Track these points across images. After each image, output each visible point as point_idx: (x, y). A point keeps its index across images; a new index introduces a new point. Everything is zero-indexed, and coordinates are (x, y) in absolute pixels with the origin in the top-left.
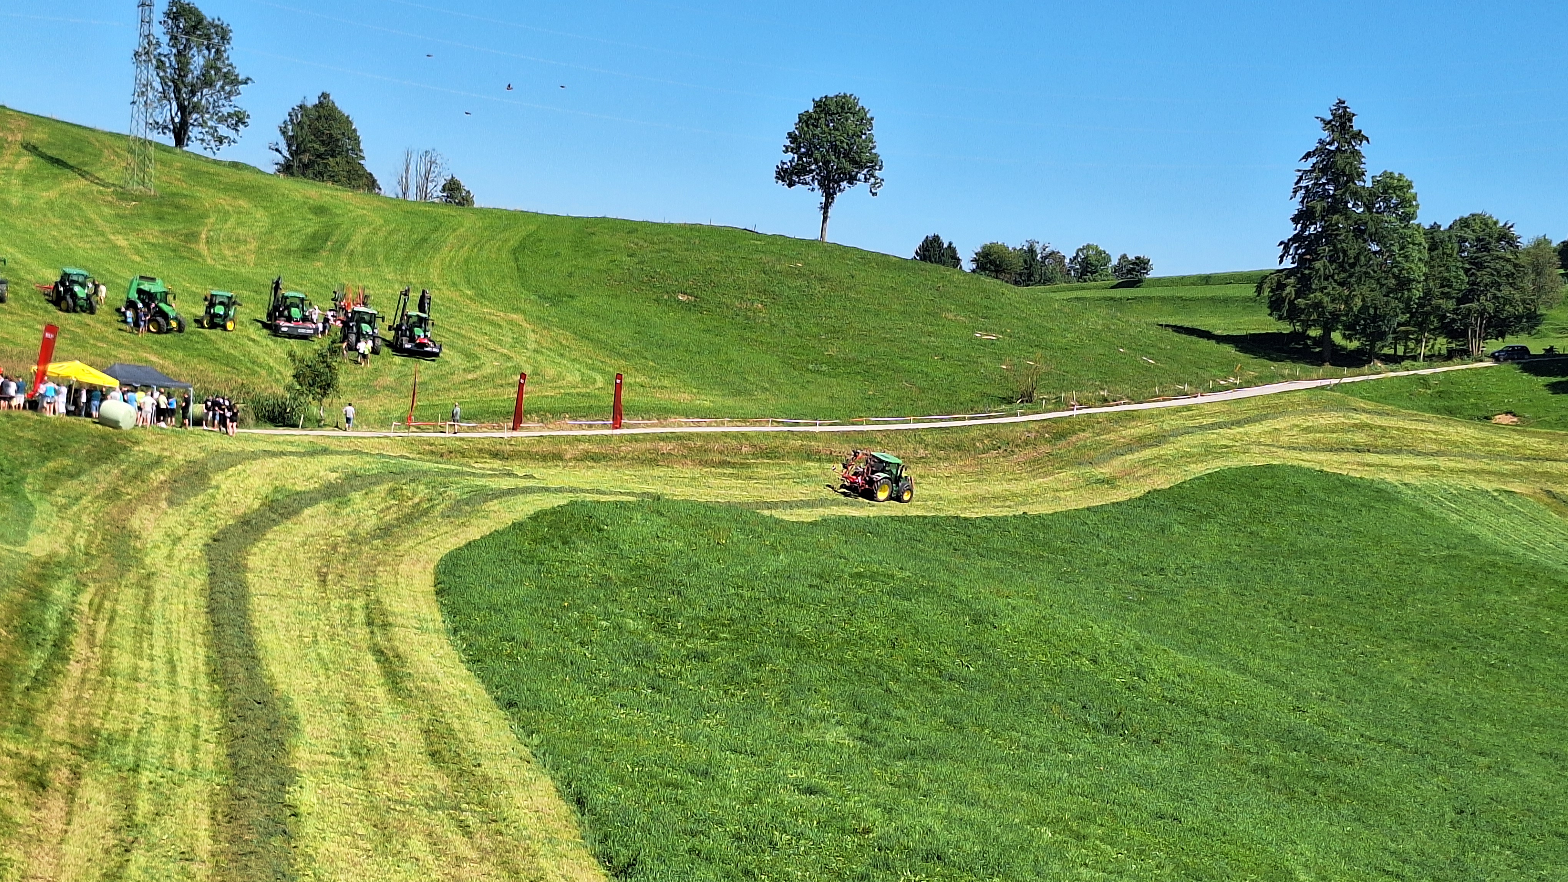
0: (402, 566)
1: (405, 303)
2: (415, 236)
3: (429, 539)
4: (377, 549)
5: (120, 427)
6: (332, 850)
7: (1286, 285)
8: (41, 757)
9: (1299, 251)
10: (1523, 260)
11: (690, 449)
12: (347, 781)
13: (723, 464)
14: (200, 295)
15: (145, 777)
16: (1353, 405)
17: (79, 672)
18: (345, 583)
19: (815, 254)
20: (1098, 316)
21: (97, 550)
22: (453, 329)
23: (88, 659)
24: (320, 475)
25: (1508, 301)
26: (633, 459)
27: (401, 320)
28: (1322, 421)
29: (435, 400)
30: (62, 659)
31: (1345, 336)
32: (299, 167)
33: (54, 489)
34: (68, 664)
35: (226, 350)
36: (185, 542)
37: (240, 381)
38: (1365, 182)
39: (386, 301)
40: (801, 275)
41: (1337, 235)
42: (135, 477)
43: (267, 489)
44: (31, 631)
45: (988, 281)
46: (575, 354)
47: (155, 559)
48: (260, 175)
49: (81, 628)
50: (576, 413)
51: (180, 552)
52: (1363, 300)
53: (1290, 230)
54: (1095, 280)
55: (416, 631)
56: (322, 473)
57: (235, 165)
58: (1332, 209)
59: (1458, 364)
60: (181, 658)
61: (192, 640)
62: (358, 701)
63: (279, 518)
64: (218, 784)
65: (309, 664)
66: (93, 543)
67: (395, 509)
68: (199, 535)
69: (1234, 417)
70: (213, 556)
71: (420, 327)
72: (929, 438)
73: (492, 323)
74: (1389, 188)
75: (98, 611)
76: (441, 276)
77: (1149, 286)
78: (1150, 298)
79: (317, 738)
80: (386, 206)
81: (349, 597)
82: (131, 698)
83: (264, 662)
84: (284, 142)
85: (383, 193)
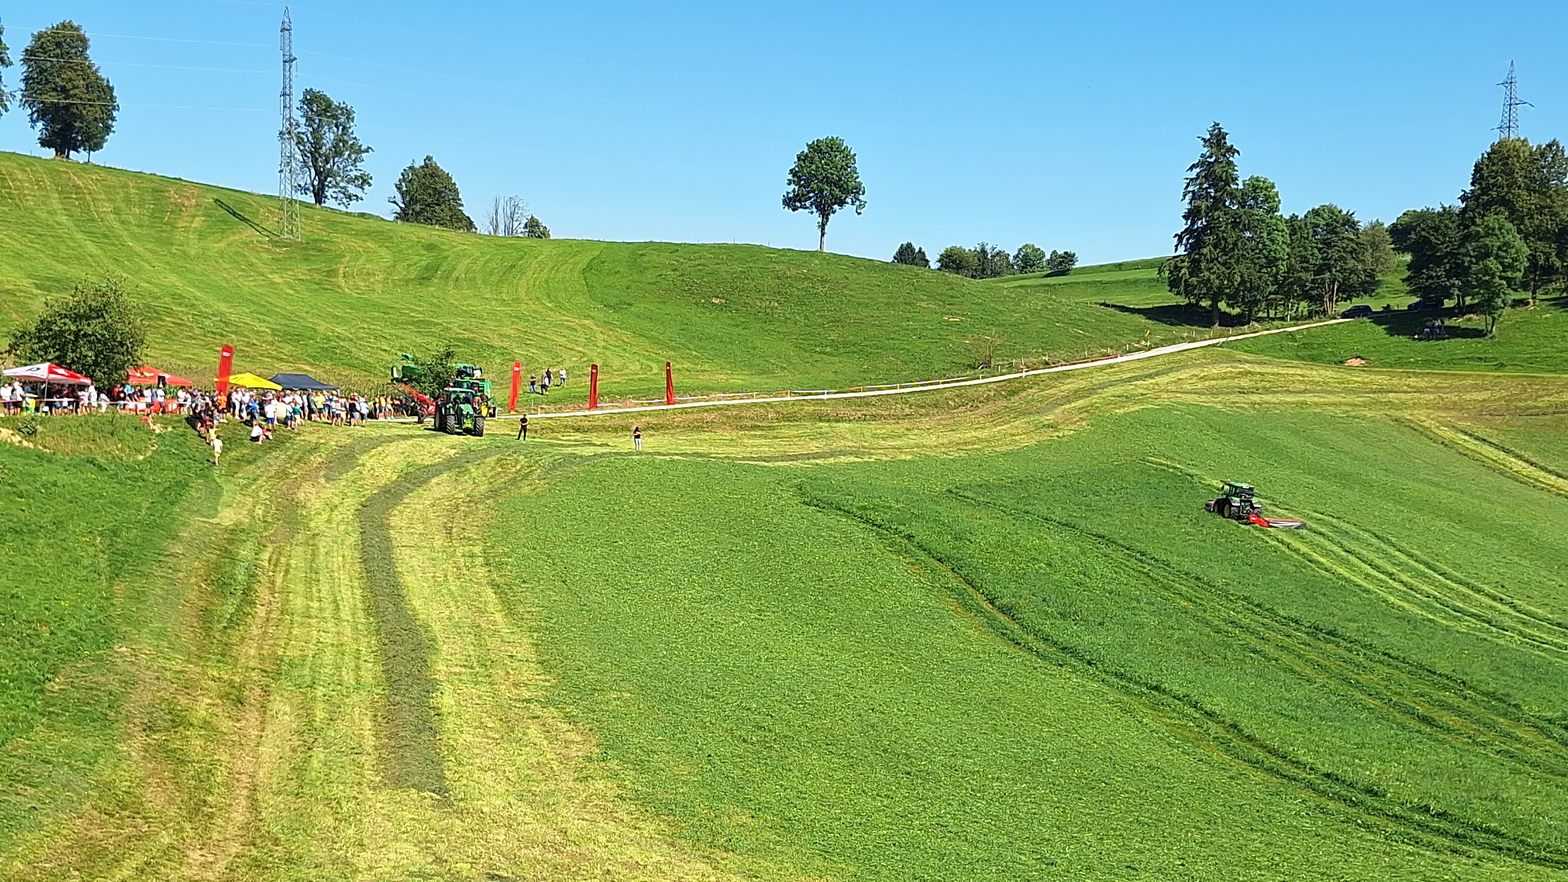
2: (506, 263)
6: (468, 740)
7: (1182, 268)
8: (238, 680)
9: (1190, 241)
10: (1363, 239)
11: (728, 417)
12: (477, 686)
13: (754, 427)
15: (320, 691)
16: (1238, 357)
17: (265, 612)
18: (466, 534)
19: (817, 262)
20: (1037, 299)
21: (273, 519)
22: (539, 334)
23: (270, 603)
25: (1353, 271)
26: (684, 427)
28: (1214, 371)
30: (250, 604)
31: (1228, 305)
32: (411, 214)
33: (237, 473)
34: (255, 607)
36: (340, 509)
38: (1237, 185)
40: (806, 279)
41: (1218, 227)
42: (298, 461)
43: (401, 466)
44: (225, 584)
45: (951, 276)
46: (635, 350)
47: (318, 523)
48: (383, 223)
49: (264, 579)
50: (638, 394)
51: (337, 516)
52: (1241, 276)
53: (1182, 225)
54: (1033, 272)
56: (444, 450)
57: (362, 215)
58: (1214, 207)
59: (1317, 322)
60: (342, 599)
61: (351, 584)
62: (483, 625)
63: (413, 487)
64: (377, 694)
65: (442, 598)
66: (269, 513)
67: (502, 475)
68: (351, 504)
69: (1146, 372)
70: (363, 519)
72: (912, 400)
73: (568, 328)
74: (1257, 188)
75: (275, 566)
77: (1075, 274)
78: (1077, 283)
79: (451, 655)
80: (482, 241)
81: (470, 545)
82: (305, 631)
83: (407, 598)
84: (399, 196)
85: (478, 232)
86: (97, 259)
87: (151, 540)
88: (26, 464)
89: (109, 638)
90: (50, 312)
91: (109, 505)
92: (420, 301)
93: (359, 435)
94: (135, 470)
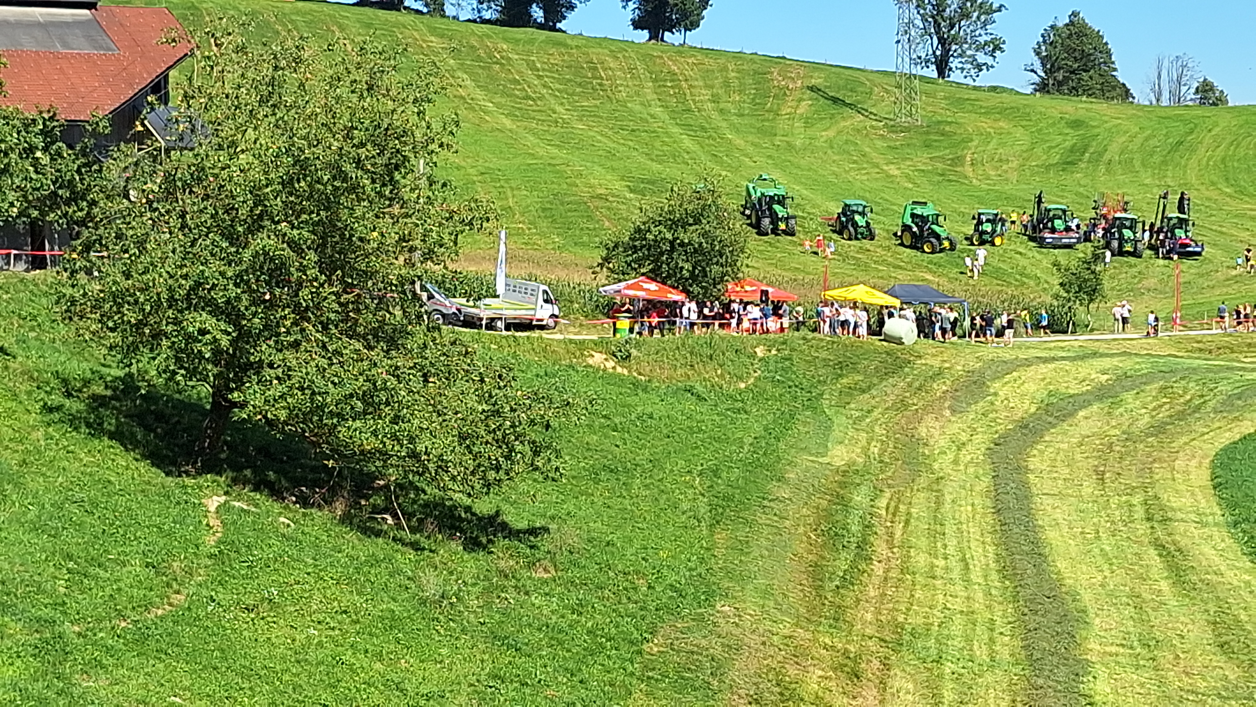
0: (1177, 462)
1: (1165, 206)
2: (1171, 140)
3: (1203, 434)
4: (1152, 446)
5: (903, 343)
8: (854, 650)
12: (1138, 672)
14: (969, 214)
15: (948, 668)
17: (881, 571)
18: (1122, 481)
21: (890, 458)
22: (1213, 227)
23: (889, 559)
24: (1092, 377)
27: (1162, 222)
29: (1200, 298)
30: (865, 559)
32: (1053, 84)
33: (848, 403)
34: (872, 564)
35: (994, 264)
36: (969, 447)
37: (1010, 292)
39: (1145, 205)
42: (920, 389)
43: (1042, 394)
44: (837, 535)
47: (942, 464)
48: (1018, 96)
49: (881, 531)
51: (965, 457)
55: (1196, 525)
56: (1096, 375)
57: (994, 88)
60: (972, 557)
61: (982, 539)
62: (1144, 595)
63: (1055, 422)
64: (1015, 675)
65: (1093, 559)
66: (886, 451)
67: (1167, 406)
68: (981, 441)
70: (995, 460)
71: (1181, 228)
75: (894, 515)
76: (1199, 177)
79: (1106, 630)
80: (1140, 114)
81: (1127, 494)
82: (928, 594)
83: (1050, 559)
84: (1039, 62)
85: (1136, 101)
86: (694, 156)
87: (755, 481)
88: (621, 394)
89: (710, 595)
90: (645, 219)
91: (709, 440)
92: (1063, 190)
93: (990, 357)
94: (737, 401)
